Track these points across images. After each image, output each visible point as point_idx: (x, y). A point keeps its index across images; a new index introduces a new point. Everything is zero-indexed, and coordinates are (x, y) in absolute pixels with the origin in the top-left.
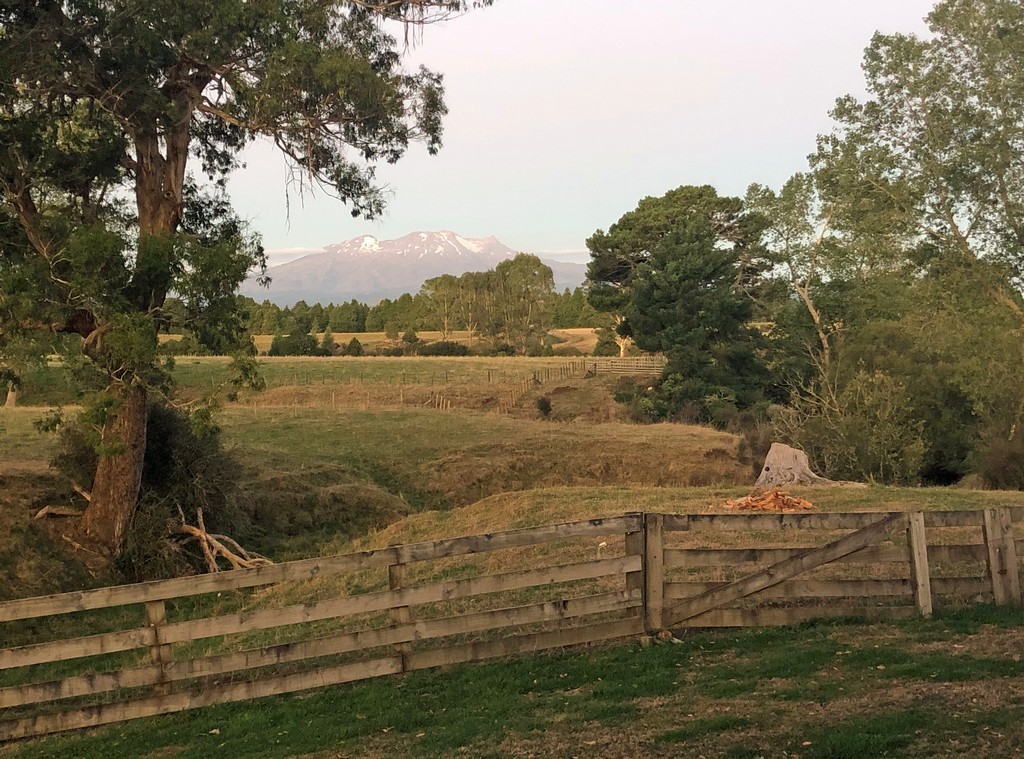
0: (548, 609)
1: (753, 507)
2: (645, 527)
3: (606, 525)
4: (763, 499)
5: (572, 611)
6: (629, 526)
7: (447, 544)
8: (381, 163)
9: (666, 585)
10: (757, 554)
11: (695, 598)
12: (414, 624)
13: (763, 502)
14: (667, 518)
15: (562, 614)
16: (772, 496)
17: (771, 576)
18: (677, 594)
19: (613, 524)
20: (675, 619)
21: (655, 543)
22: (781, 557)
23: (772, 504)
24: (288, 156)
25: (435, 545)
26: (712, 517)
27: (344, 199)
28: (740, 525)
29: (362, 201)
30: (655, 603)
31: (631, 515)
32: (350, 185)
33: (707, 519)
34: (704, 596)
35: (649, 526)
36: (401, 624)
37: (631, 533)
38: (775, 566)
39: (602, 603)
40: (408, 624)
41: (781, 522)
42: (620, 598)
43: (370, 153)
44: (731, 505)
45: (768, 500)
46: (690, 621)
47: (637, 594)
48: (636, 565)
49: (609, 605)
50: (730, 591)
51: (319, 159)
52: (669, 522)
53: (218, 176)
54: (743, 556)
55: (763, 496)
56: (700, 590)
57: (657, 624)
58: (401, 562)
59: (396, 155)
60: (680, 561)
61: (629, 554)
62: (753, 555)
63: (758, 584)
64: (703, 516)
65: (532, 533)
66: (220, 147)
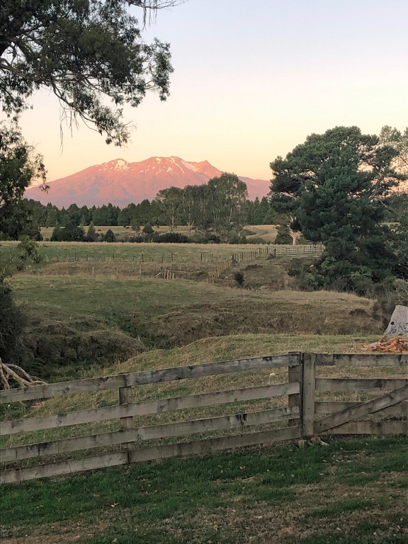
0: (232, 420)
1: (382, 349)
2: (303, 362)
3: (274, 361)
4: (389, 344)
5: (249, 421)
6: (291, 362)
7: (161, 373)
8: (126, 106)
9: (317, 404)
10: (382, 382)
11: (338, 413)
12: (137, 430)
13: (388, 346)
14: (319, 357)
15: (242, 424)
16: (395, 342)
17: (392, 398)
18: (324, 411)
19: (279, 361)
20: (323, 428)
21: (310, 374)
22: (399, 385)
23: (395, 348)
24: (62, 101)
25: (152, 373)
26: (350, 356)
27: (100, 132)
28: (370, 362)
29: (113, 133)
30: (309, 417)
31: (293, 354)
32: (104, 121)
33: (347, 357)
34: (344, 412)
35: (306, 363)
36: (127, 430)
37: (293, 367)
38: (395, 391)
39: (271, 416)
40: (132, 429)
41: (400, 360)
42: (284, 412)
43: (118, 100)
44: (366, 349)
45: (392, 344)
46: (334, 430)
47: (296, 410)
48: (295, 389)
49: (276, 418)
50: (362, 408)
51: (83, 103)
52: (320, 360)
53: (13, 114)
54: (372, 384)
55: (388, 342)
56: (341, 408)
57: (310, 432)
58: (128, 385)
59: (137, 101)
60: (327, 387)
61: (291, 381)
62: (379, 383)
63: (383, 404)
64: (344, 355)
65: (222, 366)
66: (15, 94)
